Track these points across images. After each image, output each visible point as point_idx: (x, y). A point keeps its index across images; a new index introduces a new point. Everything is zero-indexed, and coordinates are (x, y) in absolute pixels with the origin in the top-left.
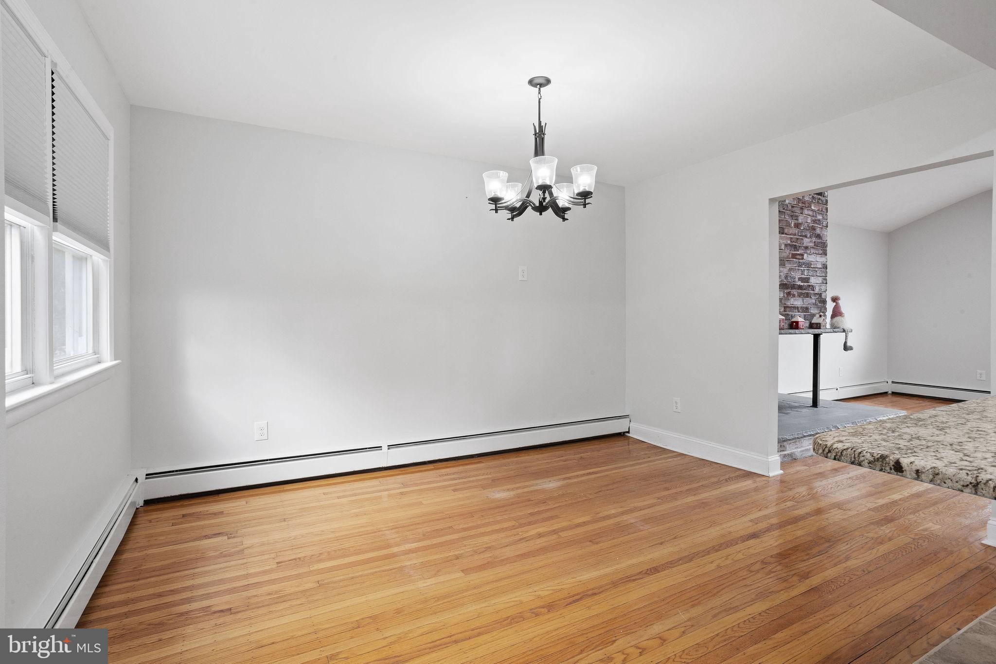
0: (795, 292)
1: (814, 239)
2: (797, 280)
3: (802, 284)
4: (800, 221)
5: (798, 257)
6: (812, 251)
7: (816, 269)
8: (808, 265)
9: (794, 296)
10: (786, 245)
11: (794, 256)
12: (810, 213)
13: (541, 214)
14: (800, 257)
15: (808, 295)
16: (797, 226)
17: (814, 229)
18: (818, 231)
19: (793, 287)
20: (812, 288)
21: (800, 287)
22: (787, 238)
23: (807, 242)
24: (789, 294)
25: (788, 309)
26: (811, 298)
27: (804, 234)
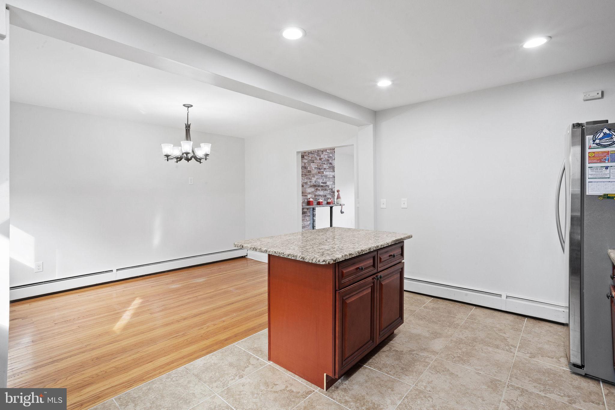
0: (319, 188)
1: (328, 165)
2: (321, 183)
3: (323, 185)
4: (322, 157)
5: (321, 173)
6: (328, 170)
7: (330, 178)
8: (326, 176)
9: (319, 190)
10: (315, 168)
11: (319, 173)
12: (327, 153)
13: (188, 162)
14: (322, 173)
15: (326, 190)
16: (320, 159)
17: (328, 160)
18: (330, 161)
19: (319, 186)
20: (328, 186)
21: (322, 186)
22: (315, 165)
23: (325, 166)
24: (317, 189)
25: (316, 196)
26: (327, 191)
27: (323, 163)
